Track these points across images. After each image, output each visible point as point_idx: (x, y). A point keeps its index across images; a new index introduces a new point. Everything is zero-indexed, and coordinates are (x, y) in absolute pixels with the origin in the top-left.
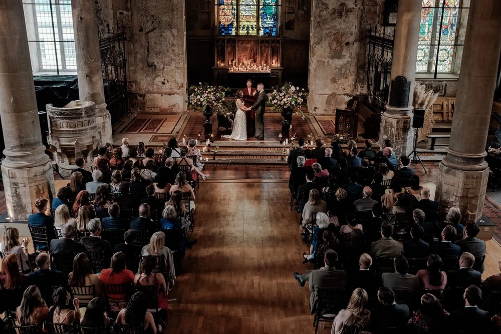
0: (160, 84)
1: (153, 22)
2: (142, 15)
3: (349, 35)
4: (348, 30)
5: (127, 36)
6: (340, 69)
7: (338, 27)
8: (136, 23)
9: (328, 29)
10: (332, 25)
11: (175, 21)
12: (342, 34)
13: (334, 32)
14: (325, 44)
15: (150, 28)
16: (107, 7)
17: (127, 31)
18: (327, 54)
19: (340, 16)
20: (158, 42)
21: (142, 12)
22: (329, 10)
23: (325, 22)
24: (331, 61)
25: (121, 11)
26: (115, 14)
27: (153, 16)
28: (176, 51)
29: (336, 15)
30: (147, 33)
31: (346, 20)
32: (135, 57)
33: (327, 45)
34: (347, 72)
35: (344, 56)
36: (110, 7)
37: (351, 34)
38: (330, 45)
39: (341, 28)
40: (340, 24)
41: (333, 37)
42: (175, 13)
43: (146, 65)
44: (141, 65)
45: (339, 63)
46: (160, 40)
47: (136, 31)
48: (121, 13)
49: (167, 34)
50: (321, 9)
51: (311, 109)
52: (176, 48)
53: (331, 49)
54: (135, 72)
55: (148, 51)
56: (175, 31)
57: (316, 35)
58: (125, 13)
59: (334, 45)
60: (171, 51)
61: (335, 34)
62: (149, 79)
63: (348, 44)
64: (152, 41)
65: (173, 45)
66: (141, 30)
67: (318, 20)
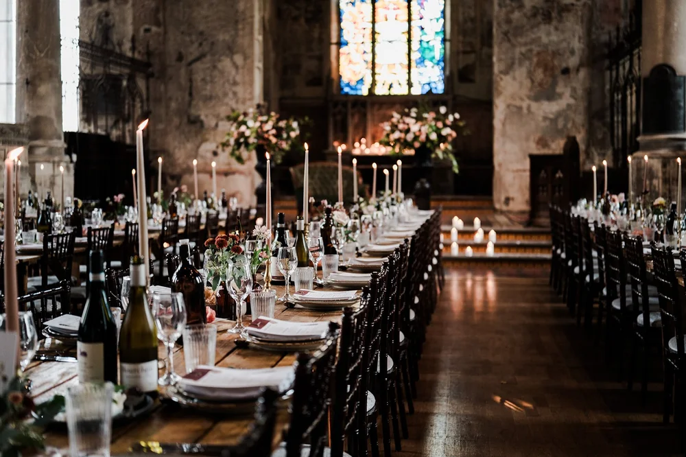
0: (209, 155)
1: (201, 44)
2: (183, 33)
3: (568, 54)
4: (564, 45)
5: (155, 68)
6: (554, 121)
7: (545, 40)
8: (172, 48)
9: (525, 44)
10: (533, 36)
11: (240, 40)
12: (556, 54)
13: (536, 49)
14: (521, 72)
15: (196, 54)
16: (124, 21)
17: (155, 61)
18: (524, 92)
19: (548, 18)
20: (208, 78)
21: (183, 28)
22: (525, 10)
23: (519, 31)
24: (534, 106)
25: (147, 26)
26: (136, 31)
27: (201, 33)
28: (240, 95)
29: (539, 18)
30: (190, 64)
31: (561, 26)
32: (168, 107)
33: (525, 75)
34: (569, 125)
35: (560, 96)
36: (130, 20)
37: (572, 52)
38: (530, 75)
39: (550, 41)
40: (549, 34)
41: (535, 60)
42: (240, 26)
43: (185, 120)
44: (176, 120)
45: (551, 108)
46: (211, 76)
47: (171, 60)
48: (147, 30)
49: (226, 63)
50: (509, 8)
51: (499, 201)
52: (239, 89)
53: (533, 81)
54: (165, 133)
55: (191, 94)
56: (238, 59)
57: (503, 57)
58: (154, 29)
59: (539, 75)
60: (231, 95)
61: (539, 54)
62: (189, 146)
63: (566, 71)
64: (198, 77)
65: (235, 83)
66: (180, 58)
67: (505, 27)
